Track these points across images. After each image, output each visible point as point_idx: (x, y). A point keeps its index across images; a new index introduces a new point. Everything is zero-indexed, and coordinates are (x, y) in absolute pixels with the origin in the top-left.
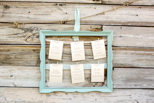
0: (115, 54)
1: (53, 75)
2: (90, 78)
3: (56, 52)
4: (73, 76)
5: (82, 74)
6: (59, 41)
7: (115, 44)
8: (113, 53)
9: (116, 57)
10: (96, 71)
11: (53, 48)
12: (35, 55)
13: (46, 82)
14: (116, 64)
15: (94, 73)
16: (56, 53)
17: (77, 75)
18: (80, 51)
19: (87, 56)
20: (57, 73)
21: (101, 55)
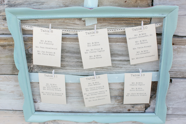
0: (178, 52)
1: (46, 93)
2: (122, 97)
3: (47, 52)
4: (86, 95)
5: (105, 92)
6: (52, 29)
7: (181, 33)
8: (174, 50)
9: (178, 59)
10: (135, 87)
11: (40, 43)
12: (7, 55)
13: (35, 102)
14: (177, 72)
15: (130, 90)
16: (48, 54)
17: (94, 93)
18: (101, 50)
19: (116, 57)
20: (55, 89)
21: (146, 57)
